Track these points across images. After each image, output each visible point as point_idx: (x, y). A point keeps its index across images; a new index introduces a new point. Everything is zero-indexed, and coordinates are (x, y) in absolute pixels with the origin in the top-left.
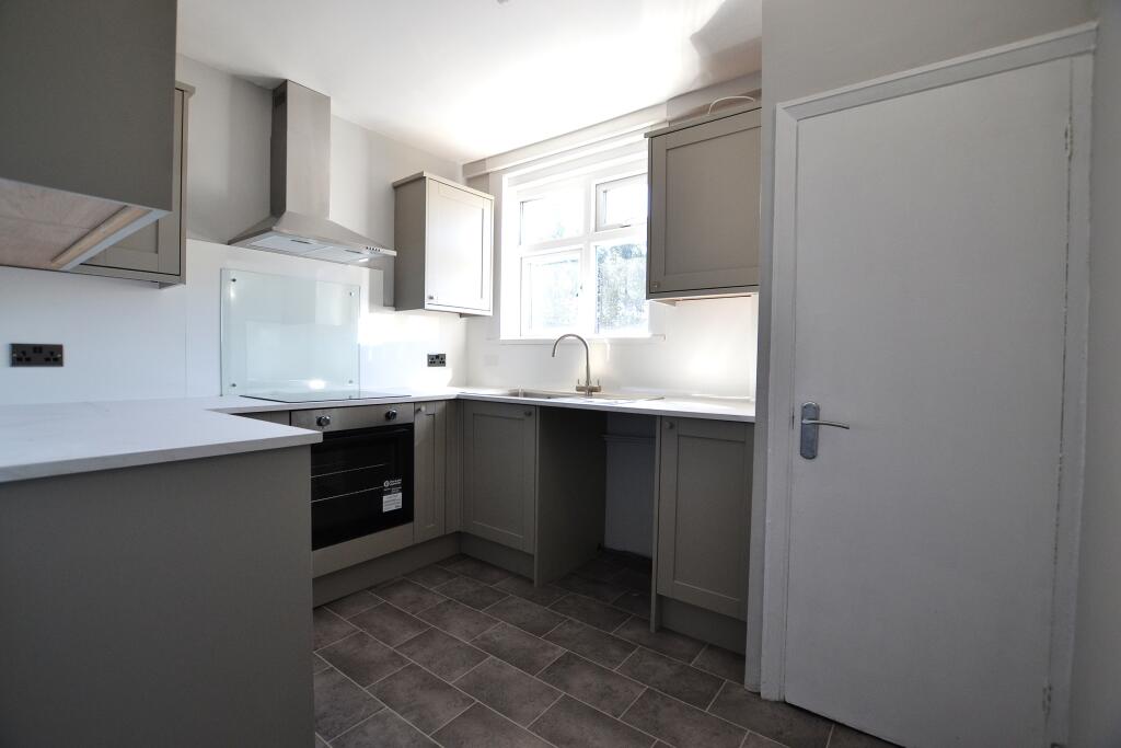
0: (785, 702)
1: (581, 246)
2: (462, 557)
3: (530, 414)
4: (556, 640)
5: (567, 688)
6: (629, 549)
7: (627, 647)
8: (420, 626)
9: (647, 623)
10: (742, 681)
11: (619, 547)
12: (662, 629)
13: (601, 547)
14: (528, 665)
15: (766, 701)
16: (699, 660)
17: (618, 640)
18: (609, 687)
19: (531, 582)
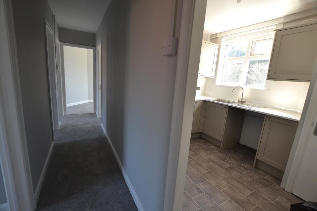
0: (292, 194)
1: (244, 60)
2: (201, 138)
3: (225, 108)
4: (228, 163)
5: (231, 174)
6: (247, 145)
7: (246, 169)
8: (194, 152)
9: (252, 165)
10: (280, 185)
11: (244, 144)
12: (256, 167)
13: (238, 143)
14: (221, 167)
15: (286, 192)
16: (267, 177)
17: (244, 167)
18: (242, 176)
19: (220, 148)
